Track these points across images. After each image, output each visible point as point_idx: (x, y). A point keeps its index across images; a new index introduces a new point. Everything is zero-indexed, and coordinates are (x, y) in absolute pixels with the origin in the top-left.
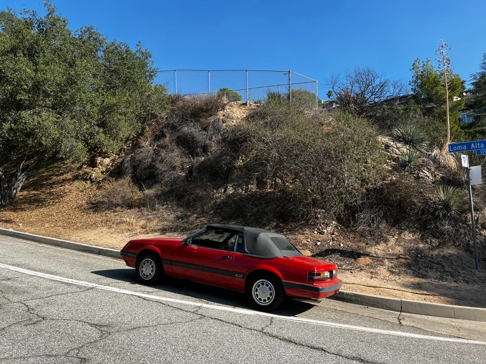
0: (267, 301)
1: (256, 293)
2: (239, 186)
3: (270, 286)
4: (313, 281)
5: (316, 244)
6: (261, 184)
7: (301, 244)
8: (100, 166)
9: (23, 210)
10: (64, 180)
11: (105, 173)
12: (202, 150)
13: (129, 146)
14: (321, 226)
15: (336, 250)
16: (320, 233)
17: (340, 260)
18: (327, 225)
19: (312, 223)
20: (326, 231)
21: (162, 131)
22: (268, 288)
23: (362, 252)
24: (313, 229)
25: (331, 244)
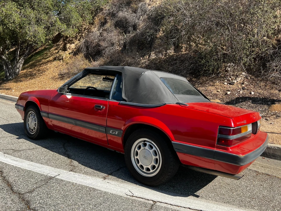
0: (151, 171)
1: (136, 157)
2: (159, 52)
3: (154, 149)
4: (227, 143)
5: (226, 94)
6: (177, 48)
7: (211, 95)
8: (69, 50)
9: (21, 81)
10: (48, 61)
11: (71, 54)
12: (132, 29)
13: (86, 34)
14: (231, 78)
15: (246, 98)
16: (230, 84)
17: (252, 107)
18: (237, 76)
19: (222, 76)
20: (236, 81)
21: (105, 19)
22: (151, 151)
23: (275, 99)
24: (223, 80)
25: (241, 93)
